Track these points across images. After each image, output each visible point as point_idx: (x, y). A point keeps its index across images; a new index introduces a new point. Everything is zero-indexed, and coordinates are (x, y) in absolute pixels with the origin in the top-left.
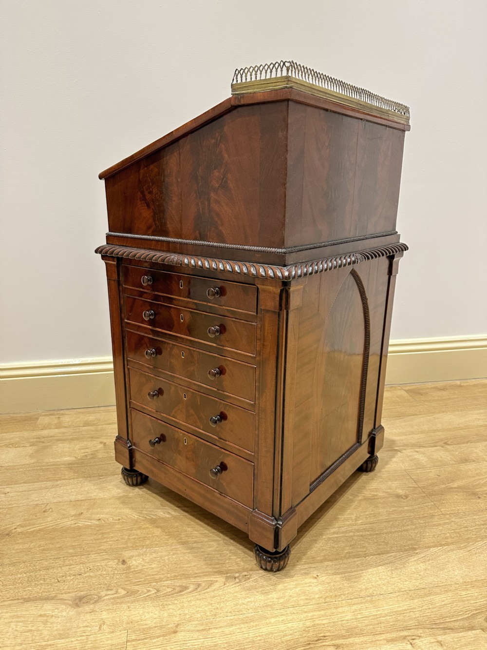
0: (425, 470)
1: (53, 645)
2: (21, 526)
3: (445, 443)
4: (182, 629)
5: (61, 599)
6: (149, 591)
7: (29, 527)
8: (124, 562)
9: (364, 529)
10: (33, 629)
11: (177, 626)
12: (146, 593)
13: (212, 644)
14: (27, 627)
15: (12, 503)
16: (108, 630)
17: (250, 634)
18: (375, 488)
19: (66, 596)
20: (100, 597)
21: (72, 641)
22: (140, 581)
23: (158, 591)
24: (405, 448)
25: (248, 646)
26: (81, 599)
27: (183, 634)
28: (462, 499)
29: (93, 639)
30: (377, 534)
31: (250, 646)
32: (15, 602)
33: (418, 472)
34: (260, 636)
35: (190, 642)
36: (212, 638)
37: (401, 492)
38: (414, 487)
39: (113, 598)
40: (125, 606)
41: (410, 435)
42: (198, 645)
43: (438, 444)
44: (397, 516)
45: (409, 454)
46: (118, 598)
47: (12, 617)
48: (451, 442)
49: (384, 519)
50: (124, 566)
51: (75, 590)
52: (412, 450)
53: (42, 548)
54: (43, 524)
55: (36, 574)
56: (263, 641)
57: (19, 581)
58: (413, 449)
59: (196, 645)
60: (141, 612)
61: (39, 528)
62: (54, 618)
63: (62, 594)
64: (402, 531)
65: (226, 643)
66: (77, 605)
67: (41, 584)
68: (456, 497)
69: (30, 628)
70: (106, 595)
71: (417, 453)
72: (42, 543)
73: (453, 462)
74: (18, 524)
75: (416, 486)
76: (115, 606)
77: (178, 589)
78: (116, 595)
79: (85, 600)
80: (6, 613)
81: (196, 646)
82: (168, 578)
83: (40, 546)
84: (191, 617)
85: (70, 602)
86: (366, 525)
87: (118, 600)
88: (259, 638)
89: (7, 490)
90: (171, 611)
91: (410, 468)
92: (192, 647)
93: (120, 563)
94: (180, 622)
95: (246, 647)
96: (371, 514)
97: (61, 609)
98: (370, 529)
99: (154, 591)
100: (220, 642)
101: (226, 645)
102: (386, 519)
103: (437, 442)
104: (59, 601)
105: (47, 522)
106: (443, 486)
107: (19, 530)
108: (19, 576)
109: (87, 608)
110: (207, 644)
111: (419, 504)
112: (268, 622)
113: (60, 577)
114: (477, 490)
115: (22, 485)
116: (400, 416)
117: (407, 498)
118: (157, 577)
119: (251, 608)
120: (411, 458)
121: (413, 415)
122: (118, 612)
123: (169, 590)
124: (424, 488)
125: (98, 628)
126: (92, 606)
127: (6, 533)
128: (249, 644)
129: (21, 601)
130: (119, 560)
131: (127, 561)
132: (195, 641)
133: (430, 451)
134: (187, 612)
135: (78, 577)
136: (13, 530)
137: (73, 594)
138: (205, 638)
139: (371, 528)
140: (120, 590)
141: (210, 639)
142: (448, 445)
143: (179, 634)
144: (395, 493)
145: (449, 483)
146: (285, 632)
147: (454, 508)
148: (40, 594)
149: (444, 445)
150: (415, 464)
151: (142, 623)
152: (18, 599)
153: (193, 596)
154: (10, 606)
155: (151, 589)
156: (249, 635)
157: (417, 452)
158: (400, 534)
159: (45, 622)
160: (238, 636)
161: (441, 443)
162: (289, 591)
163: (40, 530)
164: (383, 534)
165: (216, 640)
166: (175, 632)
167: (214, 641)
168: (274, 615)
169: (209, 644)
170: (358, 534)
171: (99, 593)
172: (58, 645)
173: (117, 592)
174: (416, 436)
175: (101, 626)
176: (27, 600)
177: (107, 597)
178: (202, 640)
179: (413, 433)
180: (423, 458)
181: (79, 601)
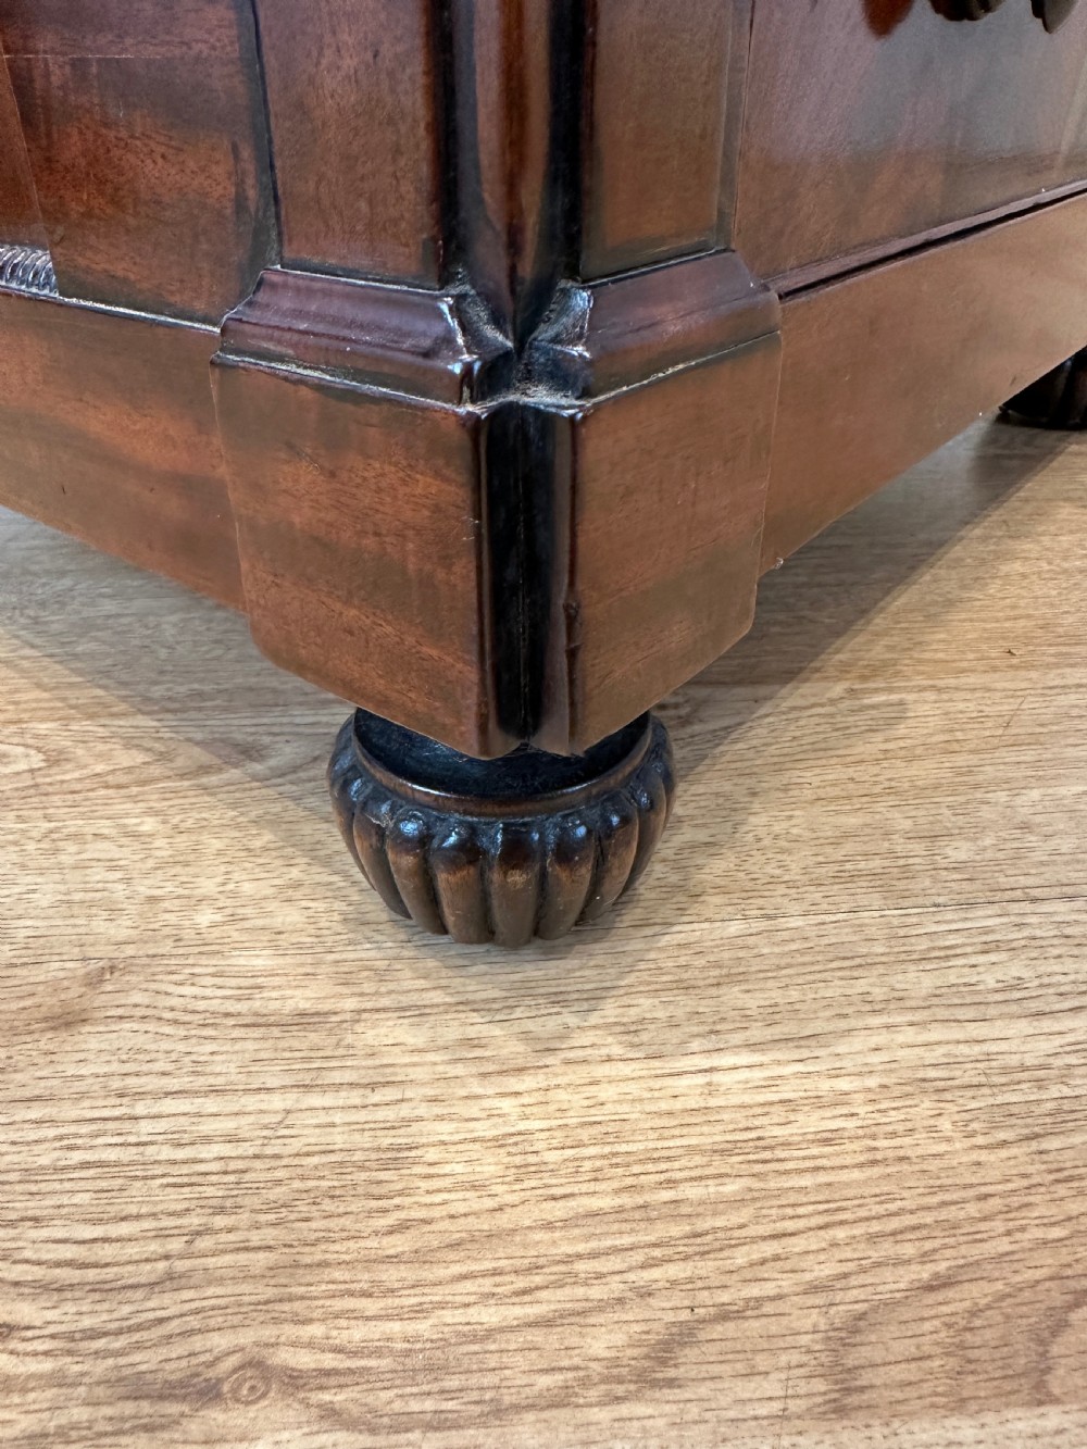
4: (137, 998)
11: (94, 981)
13: (365, 1140)
17: (716, 1077)
25: (711, 1189)
27: (127, 1036)
31: (731, 1188)
34: (818, 1102)
35: (169, 1106)
36: (373, 1086)
42: (232, 1139)
56: (852, 1151)
59: (207, 1140)
65: (498, 1142)
81: (206, 1152)
88: (812, 1122)
90: (98, 874)
92: (167, 1153)
94: (130, 950)
95: (692, 1192)
100: (445, 1130)
101: (490, 1165)
110: (313, 1137)
112: (878, 993)
128: (719, 1165)
132: (210, 1105)
134: (208, 886)
138: (307, 1088)
141: (355, 1097)
143: (91, 1040)
146: (1062, 1080)
156: (711, 1089)
160: (606, 1092)
162: (1002, 797)
165: (405, 1111)
166: (67, 1020)
167: (389, 1114)
168: (924, 944)
169: (339, 1139)
178: (277, 1102)
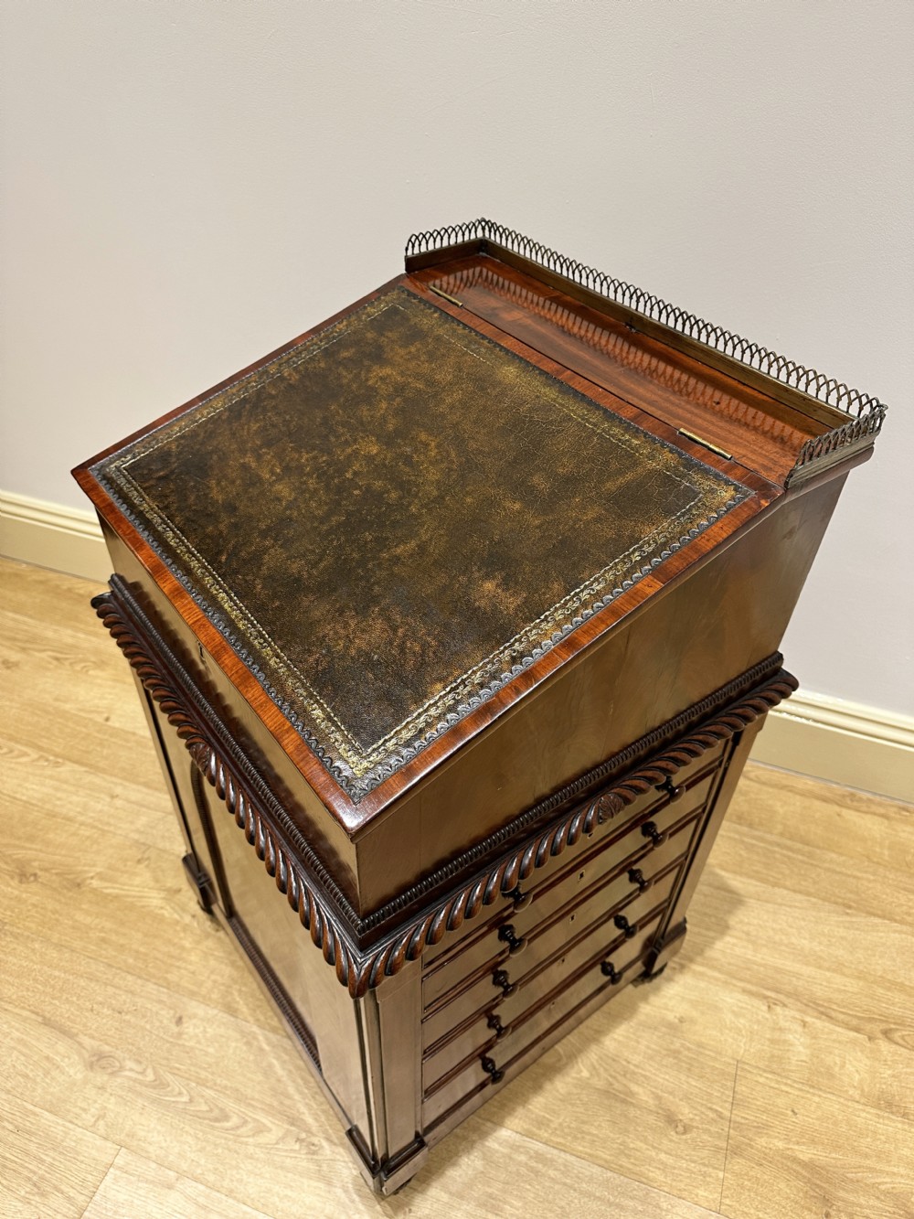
0: (778, 1082)
1: (38, 1115)
2: (101, 876)
3: (886, 1033)
5: (80, 1044)
6: (180, 1094)
7: (106, 884)
8: (179, 1021)
9: (552, 1160)
10: (31, 1075)
12: (174, 1096)
14: (26, 1067)
15: (112, 821)
16: (102, 1131)
18: (645, 1076)
19: (87, 1041)
20: (122, 1068)
21: (58, 1123)
22: (179, 1069)
23: (191, 1101)
24: (786, 1001)
26: (101, 1056)
28: (788, 1198)
29: (80, 1136)
30: (565, 1184)
32: (34, 1016)
33: (761, 1080)
37: (685, 1113)
38: (720, 1116)
39: (135, 1080)
40: (140, 1102)
41: (828, 970)
43: (868, 1027)
44: (631, 1167)
45: (783, 1023)
46: (141, 1083)
47: (20, 1041)
48: (903, 1037)
49: (602, 1159)
50: (175, 1029)
51: (102, 1038)
52: (798, 1015)
53: (102, 935)
54: (126, 887)
55: (75, 981)
57: (52, 982)
58: (804, 1012)
60: (152, 1126)
61: (116, 891)
62: (58, 1071)
63: (85, 1035)
64: (610, 1204)
66: (91, 1066)
67: (73, 1002)
68: (782, 1185)
69: (28, 1072)
70: (131, 1070)
71: (800, 1029)
72: (108, 925)
73: (856, 1094)
74: (98, 870)
75: (727, 1114)
76: (130, 1094)
77: (216, 1113)
78: (140, 1077)
79: (103, 1062)
80: (17, 1030)
82: (215, 1084)
83: (102, 930)
84: (203, 1174)
85: (86, 1055)
86: (562, 1154)
87: (138, 1088)
89: (118, 790)
91: (753, 1062)
93: (174, 1020)
96: (589, 1134)
97: (72, 1060)
98: (562, 1168)
99: (185, 1099)
102: (606, 1161)
103: (871, 1020)
104: (76, 1046)
105: (132, 885)
106: (780, 1145)
107: (95, 883)
108: (57, 973)
109: (100, 1078)
111: (694, 1162)
113: (96, 1003)
114: (842, 1194)
115: (140, 788)
116: (850, 907)
117: (685, 1132)
118: (203, 1074)
119: (282, 1211)
120: (777, 1035)
121: (883, 917)
122: (127, 1109)
123: (205, 1108)
124: (738, 1126)
125: (93, 1120)
126: (106, 1078)
127: (78, 881)
129: (40, 1019)
130: (176, 1012)
131: (184, 1020)
133: (834, 1036)
135: (117, 1015)
136: (88, 878)
137: (95, 1044)
139: (565, 1166)
140: (150, 1071)
142: (891, 1040)
144: (673, 1109)
145: (798, 1143)
147: (752, 1211)
148: (63, 1021)
149: (880, 1035)
150: (773, 1056)
151: (143, 1145)
152: (37, 1014)
153: (226, 1139)
154: (25, 1019)
155: (185, 1092)
157: (804, 1024)
158: (603, 1208)
159: (47, 1073)
161: (876, 1028)
163: (117, 897)
164: (575, 1190)
170: (534, 1164)
171: (124, 1060)
172: (43, 1121)
173: (143, 1073)
174: (838, 980)
175: (98, 1119)
176: (47, 1022)
177: (127, 1073)
179: (838, 968)
180: (801, 1049)
181: (98, 1061)
